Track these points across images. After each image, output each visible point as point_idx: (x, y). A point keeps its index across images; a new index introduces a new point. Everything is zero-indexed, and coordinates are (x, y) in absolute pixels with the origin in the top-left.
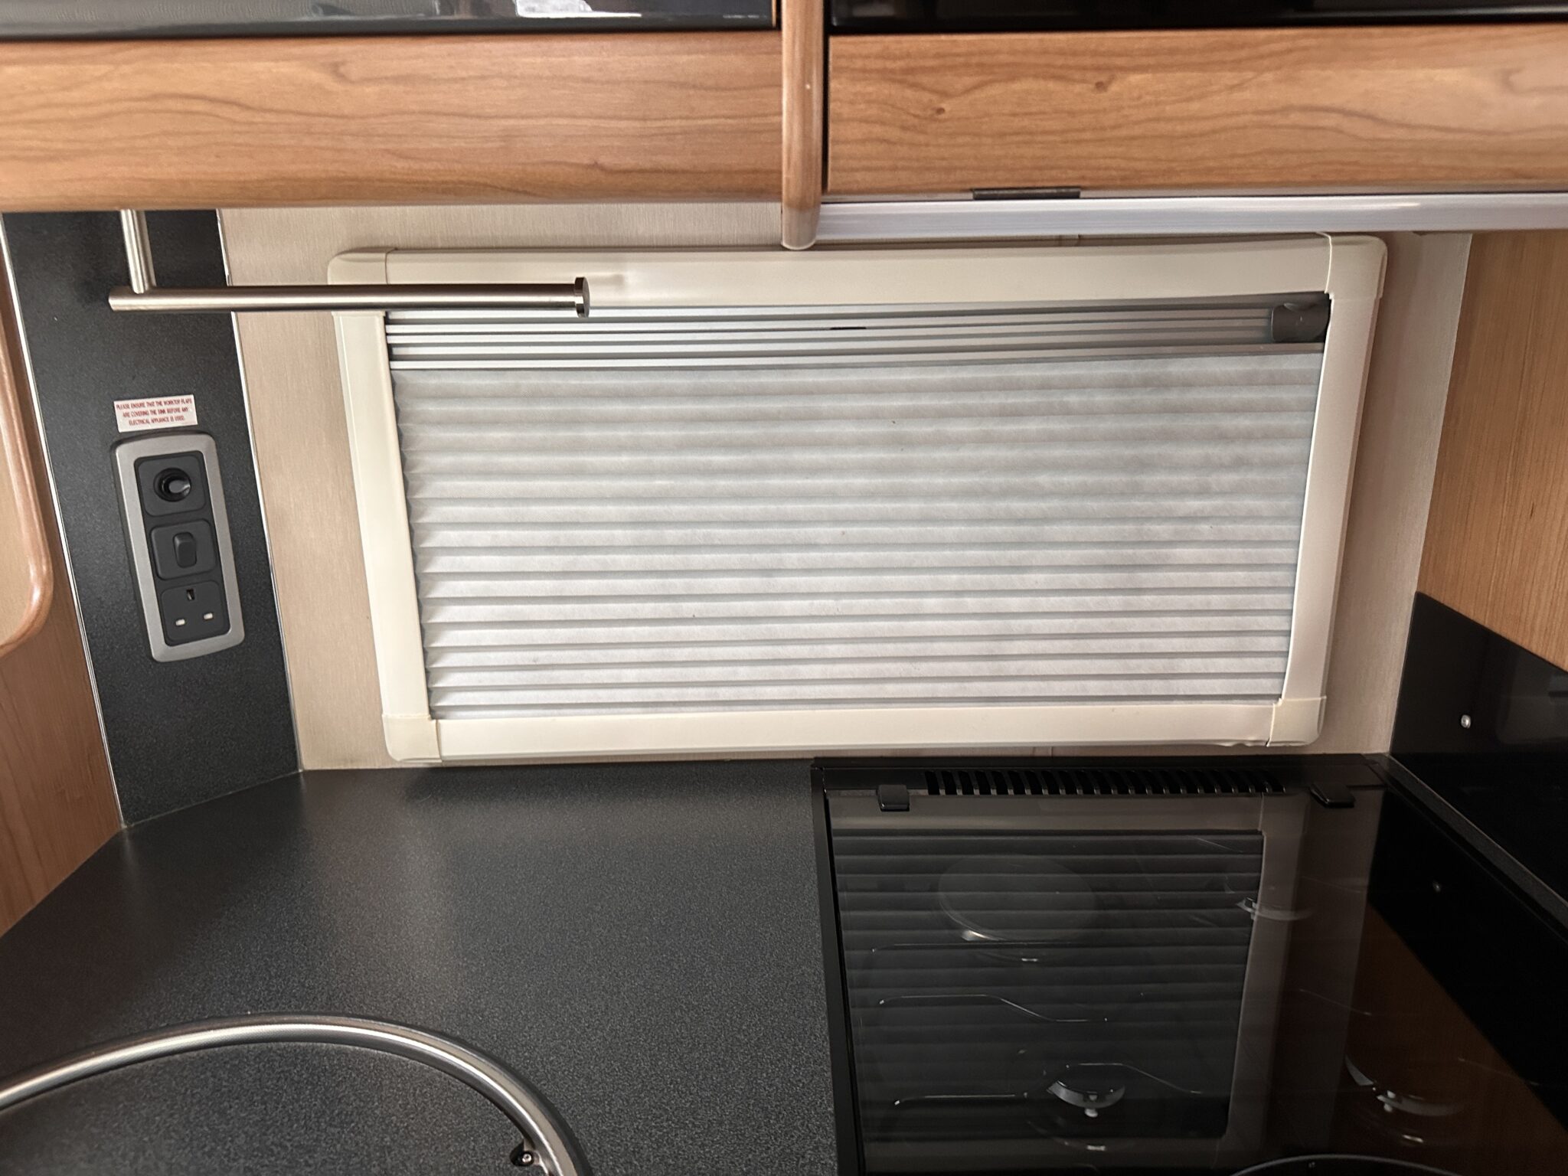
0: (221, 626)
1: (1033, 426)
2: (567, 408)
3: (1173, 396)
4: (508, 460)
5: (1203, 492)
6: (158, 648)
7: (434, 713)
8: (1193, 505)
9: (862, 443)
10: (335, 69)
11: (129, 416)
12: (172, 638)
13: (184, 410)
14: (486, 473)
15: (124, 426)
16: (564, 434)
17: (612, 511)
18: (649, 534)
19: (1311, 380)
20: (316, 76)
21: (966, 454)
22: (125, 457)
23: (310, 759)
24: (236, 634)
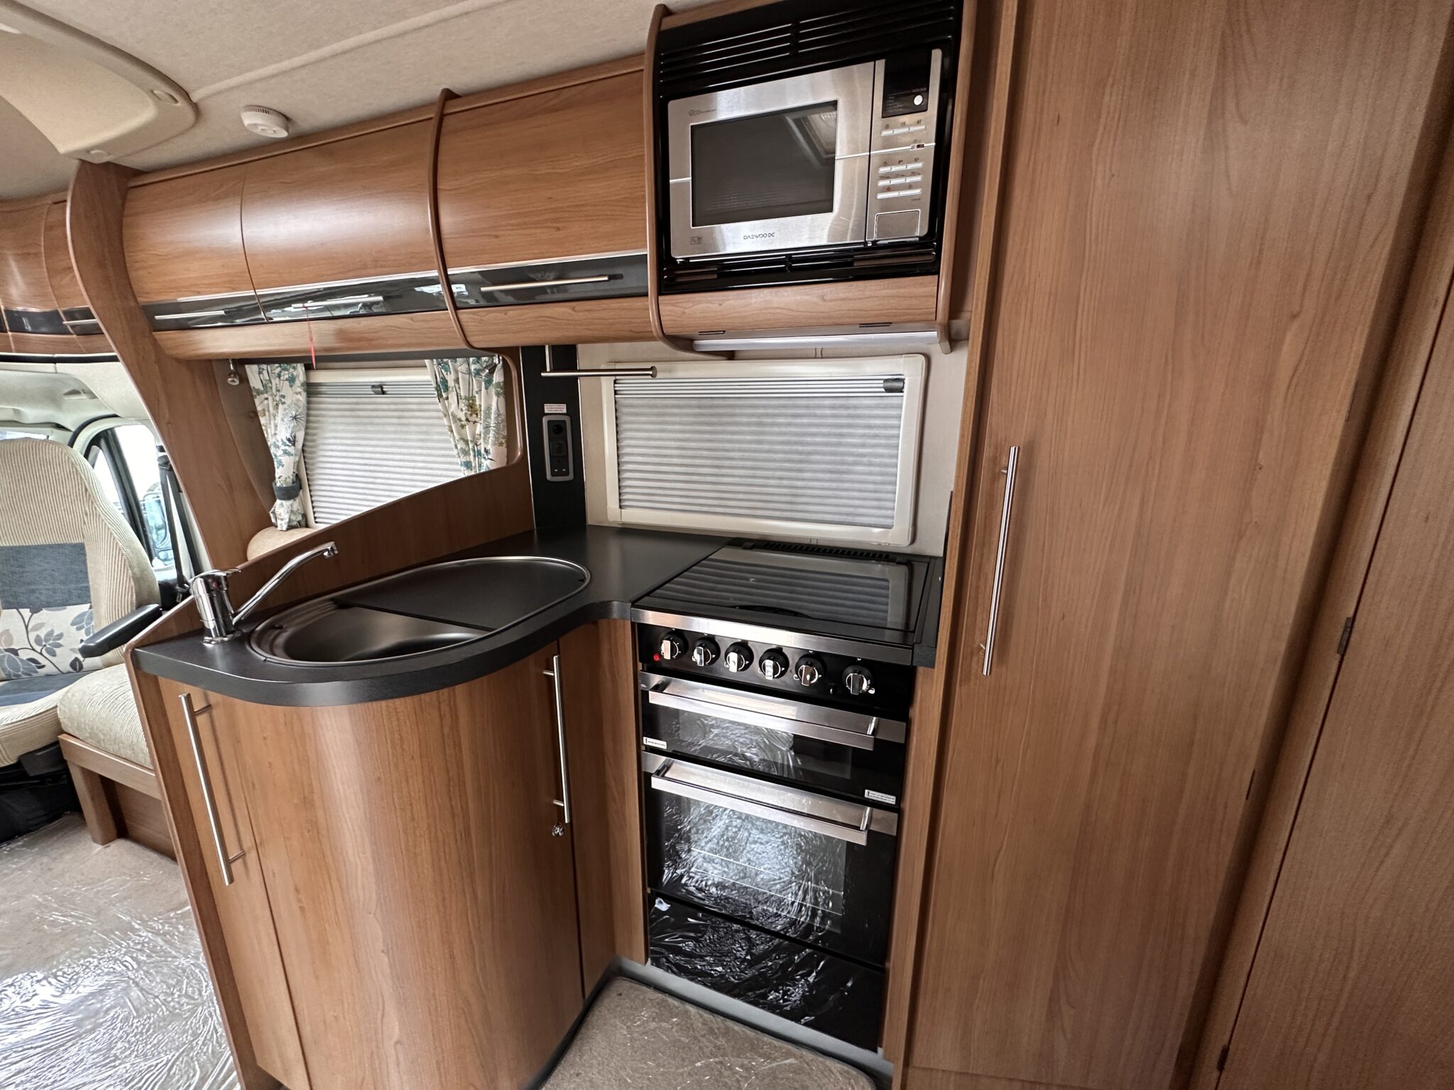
0: (567, 474)
1: (805, 421)
2: (661, 411)
3: (851, 412)
4: (645, 427)
5: (863, 446)
6: (549, 477)
7: (621, 507)
8: (861, 450)
9: (749, 424)
10: (573, 309)
11: (548, 408)
12: (553, 474)
13: (562, 408)
14: (638, 430)
15: (546, 411)
16: (661, 419)
17: (673, 444)
18: (683, 452)
19: (900, 407)
20: (570, 311)
21: (783, 429)
22: (545, 420)
23: (590, 521)
24: (571, 477)
